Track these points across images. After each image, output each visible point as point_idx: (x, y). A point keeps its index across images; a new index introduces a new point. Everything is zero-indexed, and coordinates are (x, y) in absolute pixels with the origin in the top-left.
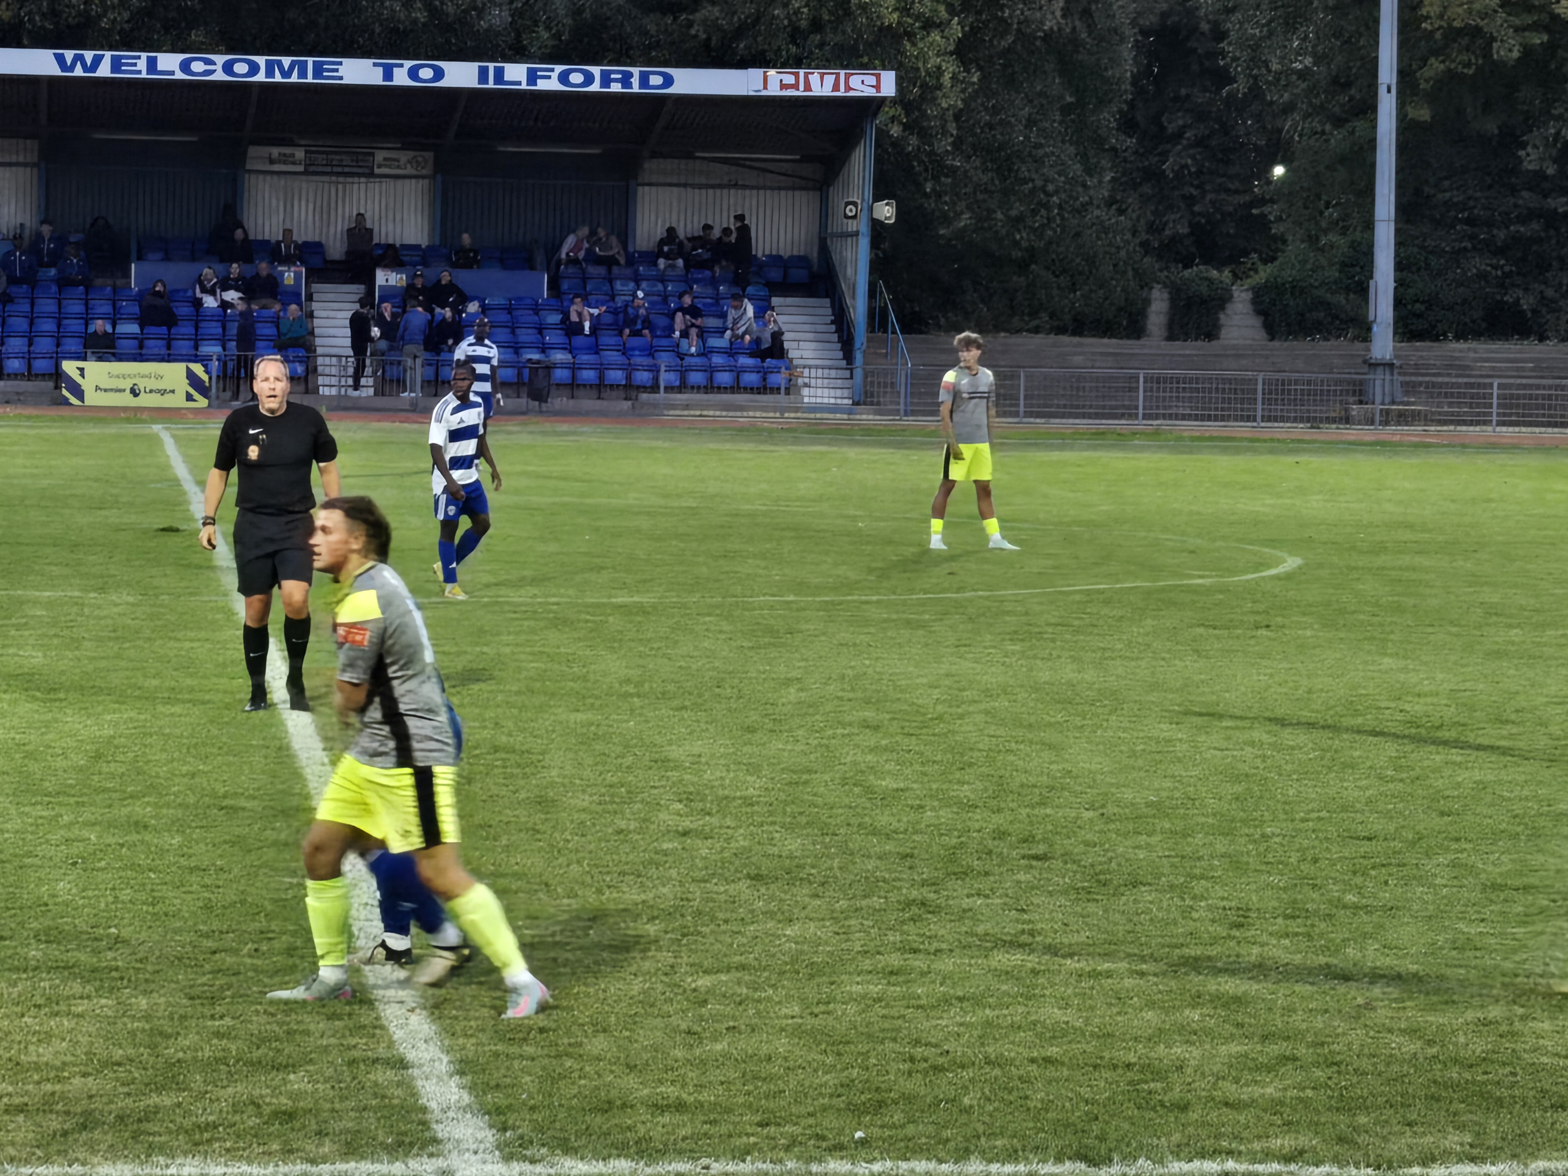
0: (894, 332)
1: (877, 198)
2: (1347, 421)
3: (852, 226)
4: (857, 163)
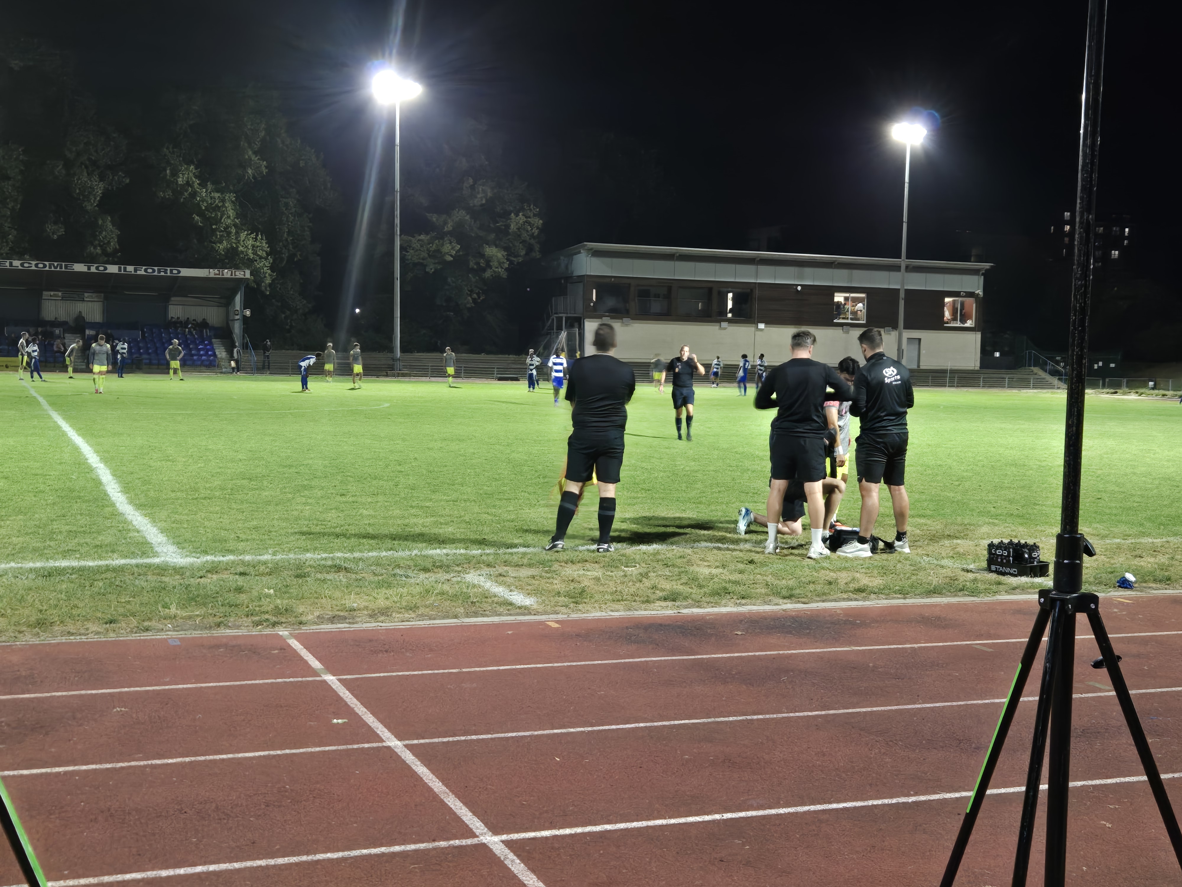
0: (250, 349)
1: (245, 308)
2: (387, 376)
3: (237, 317)
4: (238, 299)
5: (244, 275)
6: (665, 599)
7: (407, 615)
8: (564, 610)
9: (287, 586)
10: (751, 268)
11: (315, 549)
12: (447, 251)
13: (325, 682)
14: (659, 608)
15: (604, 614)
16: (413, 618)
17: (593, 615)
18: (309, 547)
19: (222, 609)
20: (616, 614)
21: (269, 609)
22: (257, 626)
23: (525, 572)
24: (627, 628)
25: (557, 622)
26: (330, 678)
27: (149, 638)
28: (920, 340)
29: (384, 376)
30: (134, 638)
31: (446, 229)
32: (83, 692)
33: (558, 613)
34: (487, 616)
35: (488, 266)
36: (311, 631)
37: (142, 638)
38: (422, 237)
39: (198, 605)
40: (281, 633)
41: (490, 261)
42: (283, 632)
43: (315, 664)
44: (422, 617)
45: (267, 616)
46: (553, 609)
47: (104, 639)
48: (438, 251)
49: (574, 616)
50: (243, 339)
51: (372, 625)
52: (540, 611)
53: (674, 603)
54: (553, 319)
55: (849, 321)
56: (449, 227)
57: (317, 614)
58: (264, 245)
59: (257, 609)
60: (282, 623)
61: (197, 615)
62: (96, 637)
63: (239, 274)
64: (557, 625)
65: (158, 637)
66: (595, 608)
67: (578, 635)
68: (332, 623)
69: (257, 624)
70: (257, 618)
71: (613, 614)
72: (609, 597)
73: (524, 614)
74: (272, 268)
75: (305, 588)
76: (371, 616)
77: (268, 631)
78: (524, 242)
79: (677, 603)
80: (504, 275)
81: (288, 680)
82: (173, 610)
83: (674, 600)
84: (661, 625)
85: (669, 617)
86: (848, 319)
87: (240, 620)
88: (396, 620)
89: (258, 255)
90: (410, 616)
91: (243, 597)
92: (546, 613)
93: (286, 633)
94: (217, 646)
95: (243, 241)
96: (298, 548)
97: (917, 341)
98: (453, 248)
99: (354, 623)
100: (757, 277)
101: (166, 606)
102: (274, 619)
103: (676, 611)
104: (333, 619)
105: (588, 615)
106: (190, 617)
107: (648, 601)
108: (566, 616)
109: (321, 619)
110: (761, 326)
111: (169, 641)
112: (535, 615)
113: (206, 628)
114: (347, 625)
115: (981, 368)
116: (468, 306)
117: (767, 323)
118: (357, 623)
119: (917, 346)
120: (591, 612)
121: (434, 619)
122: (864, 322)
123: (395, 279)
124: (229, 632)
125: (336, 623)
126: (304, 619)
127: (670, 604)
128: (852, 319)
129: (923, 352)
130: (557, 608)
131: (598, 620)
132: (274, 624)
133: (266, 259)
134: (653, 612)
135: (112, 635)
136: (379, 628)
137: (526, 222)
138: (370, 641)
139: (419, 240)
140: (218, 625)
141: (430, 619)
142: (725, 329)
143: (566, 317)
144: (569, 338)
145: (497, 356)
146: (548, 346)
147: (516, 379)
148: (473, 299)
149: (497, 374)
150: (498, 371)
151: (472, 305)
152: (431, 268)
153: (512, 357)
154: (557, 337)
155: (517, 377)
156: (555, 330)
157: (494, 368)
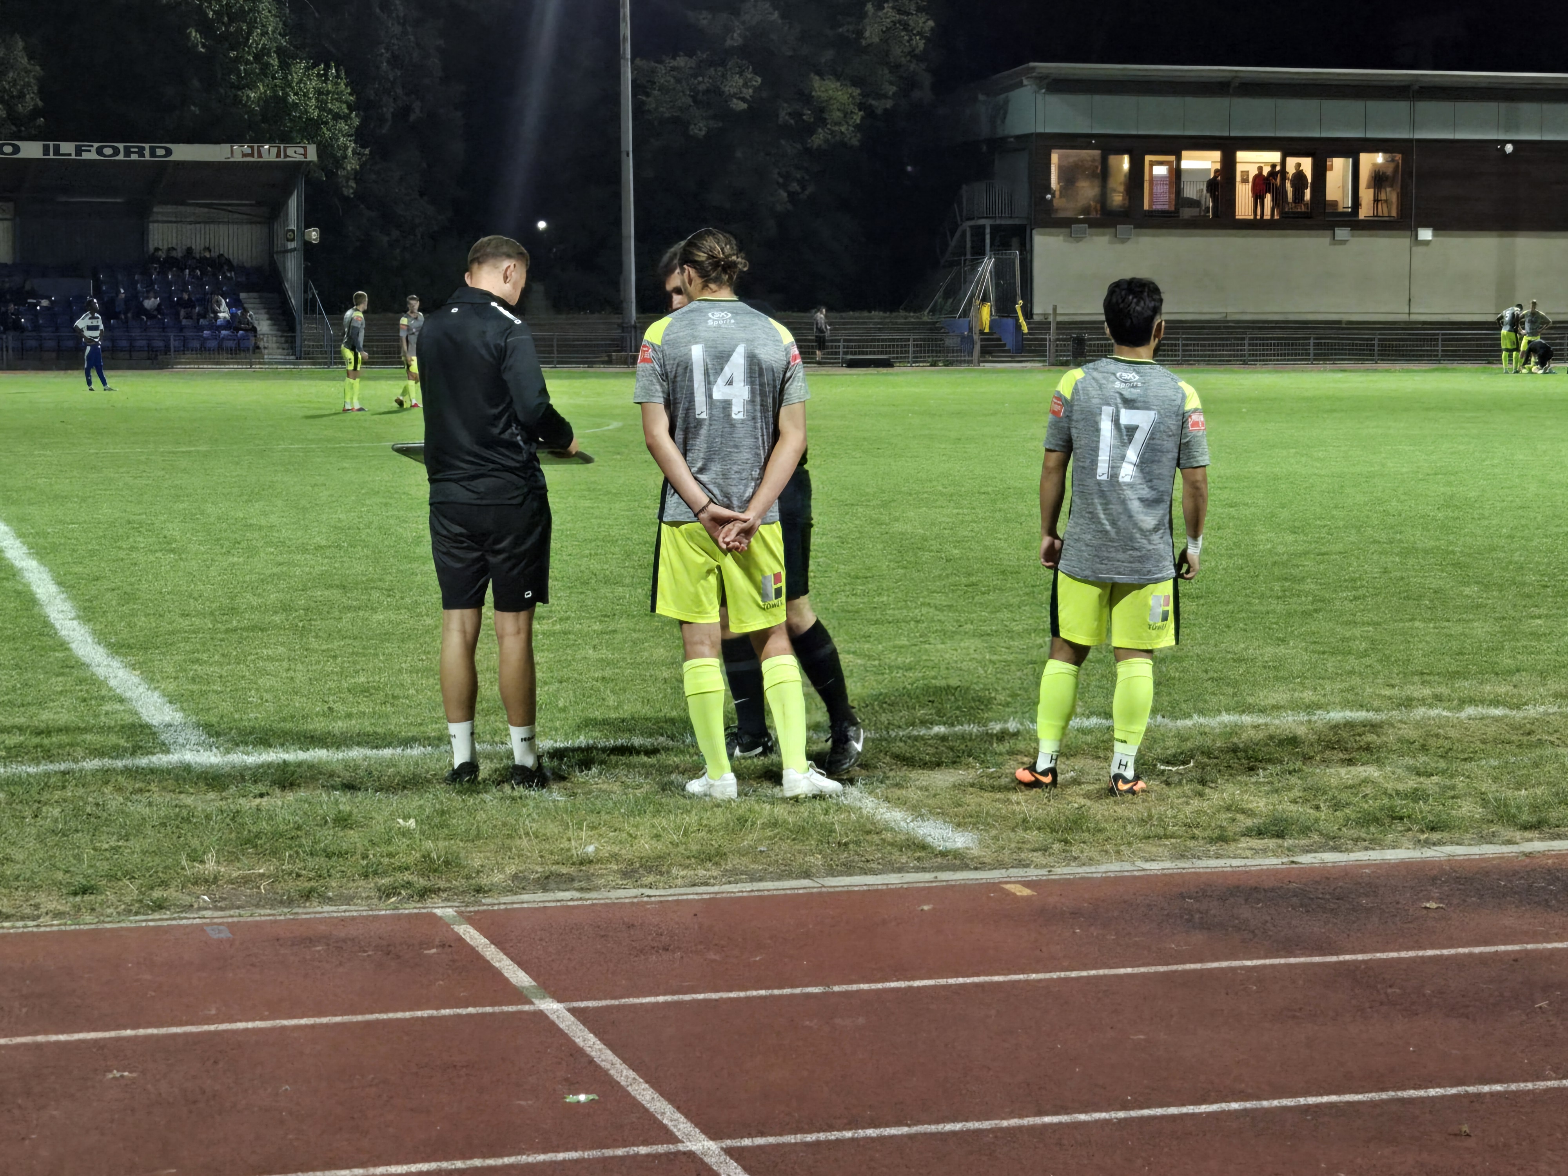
0: (321, 313)
1: (307, 226)
2: (610, 362)
3: (291, 245)
4: (293, 205)
5: (305, 155)
6: (1260, 833)
7: (701, 872)
8: (1038, 857)
9: (443, 813)
10: (1402, 107)
11: (495, 733)
12: (733, 91)
13: (541, 1015)
14: (1249, 853)
15: (1127, 866)
16: (715, 878)
17: (1103, 868)
19: (311, 863)
20: (1154, 867)
21: (410, 860)
22: (388, 896)
23: (943, 779)
24: (1182, 897)
25: (1027, 884)
26: (550, 1007)
27: (165, 923)
29: (603, 363)
30: (133, 925)
31: (729, 43)
32: (40, 1038)
33: (1027, 866)
34: (874, 872)
35: (821, 121)
36: (502, 907)
37: (151, 924)
38: (681, 61)
39: (262, 854)
40: (438, 912)
41: (822, 110)
42: (444, 911)
43: (519, 977)
44: (733, 875)
45: (407, 876)
46: (1015, 856)
47: (73, 927)
48: (715, 91)
49: (1063, 871)
50: (305, 292)
51: (628, 894)
52: (986, 860)
53: (1280, 841)
54: (964, 234)
56: (735, 39)
57: (511, 869)
58: (343, 86)
59: (386, 860)
60: (439, 889)
61: (262, 876)
62: (55, 922)
63: (294, 154)
64: (1026, 892)
65: (184, 922)
66: (1106, 852)
67: (1076, 914)
68: (545, 890)
69: (387, 893)
70: (385, 881)
71: (1147, 866)
72: (1138, 831)
73: (954, 868)
74: (360, 136)
75: (481, 816)
76: (625, 874)
77: (411, 908)
78: (896, 68)
79: (1288, 842)
80: (854, 139)
81: (463, 1011)
82: (210, 866)
83: (1280, 835)
84: (1256, 889)
85: (1273, 873)
87: (351, 884)
88: (679, 881)
89: (330, 111)
90: (708, 874)
91: (353, 837)
92: (1000, 865)
93: (450, 912)
94: (309, 941)
95: (301, 81)
98: (745, 85)
99: (589, 890)
100: (1413, 126)
101: (196, 857)
102: (422, 882)
103: (1285, 860)
104: (545, 882)
105: (1093, 869)
106: (246, 880)
107: (1223, 839)
108: (1044, 872)
109: (520, 883)
110: (1426, 234)
111: (208, 929)
112: (976, 869)
113: (282, 902)
114: (577, 895)
116: (779, 208)
117: (1439, 227)
118: (597, 888)
120: (1099, 863)
121: (761, 879)
123: (624, 155)
124: (328, 910)
125: (552, 890)
126: (484, 881)
127: (1271, 843)
130: (1023, 855)
131: (1118, 881)
132: (424, 894)
133: (346, 118)
134: (1236, 862)
135: (88, 918)
136: (645, 899)
137: (900, 22)
138: (631, 926)
139: (673, 69)
140: (307, 895)
141: (752, 880)
142: (1343, 242)
143: (991, 226)
144: (999, 272)
145: (844, 314)
146: (954, 291)
147: (887, 364)
148: (791, 195)
149: (846, 353)
150: (848, 347)
151: (790, 207)
152: (699, 129)
153: (877, 316)
154: (974, 269)
155: (888, 360)
156: (969, 257)
157: (839, 341)
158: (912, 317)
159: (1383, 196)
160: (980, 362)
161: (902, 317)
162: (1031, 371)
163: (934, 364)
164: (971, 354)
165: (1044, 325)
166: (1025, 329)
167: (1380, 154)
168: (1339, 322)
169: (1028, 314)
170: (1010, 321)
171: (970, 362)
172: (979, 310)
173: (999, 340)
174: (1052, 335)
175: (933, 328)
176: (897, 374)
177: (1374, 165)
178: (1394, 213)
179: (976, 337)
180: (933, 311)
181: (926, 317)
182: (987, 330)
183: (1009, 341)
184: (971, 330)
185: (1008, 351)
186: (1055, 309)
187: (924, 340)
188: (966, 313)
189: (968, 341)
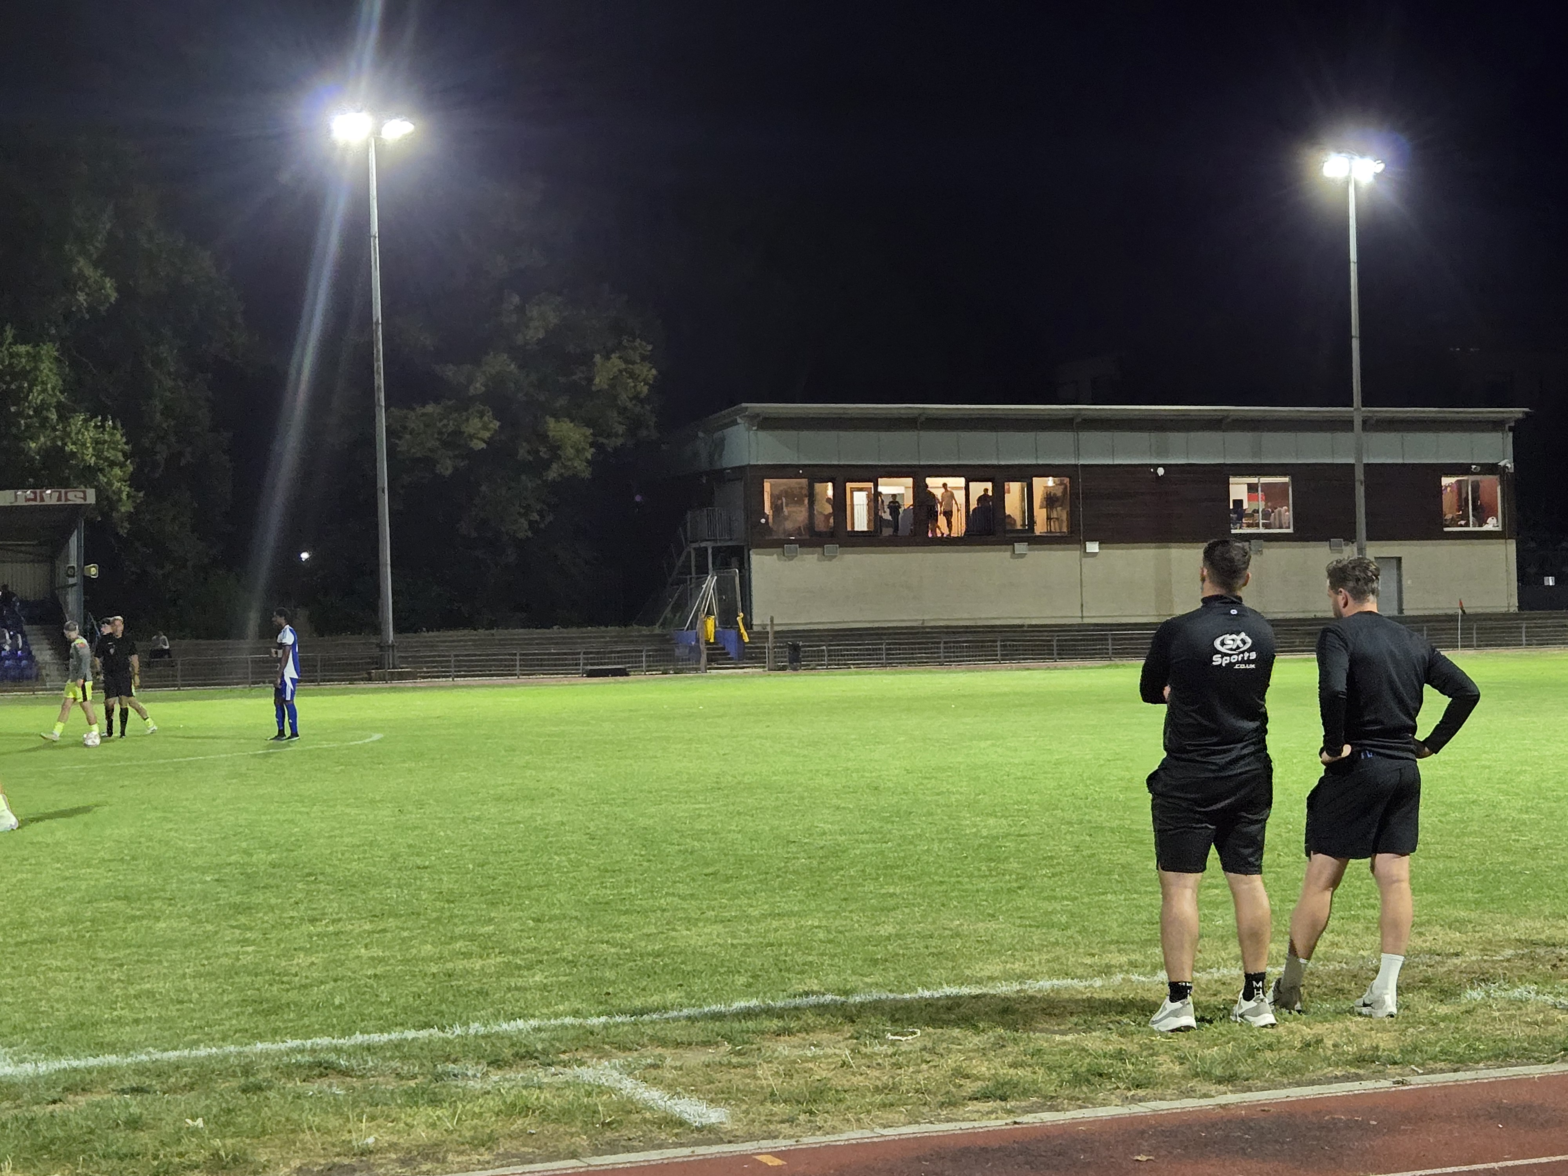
1: (87, 563)
2: (370, 679)
3: (72, 581)
4: (74, 544)
5: (85, 499)
6: (985, 1097)
7: (475, 1157)
8: (785, 1128)
9: (230, 1110)
10: (1067, 437)
11: (275, 1032)
12: (474, 433)
14: (976, 1116)
15: (867, 1133)
16: (488, 1162)
17: (845, 1136)
18: (262, 1027)
19: (105, 1165)
20: (891, 1133)
21: (200, 1158)
23: (695, 1058)
24: (919, 1159)
25: (777, 1154)
28: (1399, 560)
29: (363, 679)
31: (472, 391)
33: (776, 1137)
34: (636, 1150)
35: (556, 457)
38: (430, 408)
39: (57, 1158)
41: (557, 448)
44: (505, 1159)
46: (765, 1128)
48: (458, 433)
49: (810, 1140)
52: (738, 1133)
53: (1003, 1103)
54: (688, 554)
55: (1262, 530)
56: (478, 387)
57: (296, 1163)
58: (118, 436)
59: (176, 1160)
63: (74, 497)
64: (776, 1162)
66: (848, 1120)
71: (885, 1132)
72: (875, 1099)
73: (709, 1143)
74: (134, 481)
75: (265, 1112)
76: (404, 1163)
78: (623, 411)
79: (1010, 1104)
80: (587, 474)
83: (1002, 1098)
84: (985, 1149)
85: (1000, 1135)
86: (1257, 525)
89: (106, 459)
90: (481, 1158)
91: (144, 1138)
92: (751, 1137)
95: (79, 432)
96: (240, 1031)
97: (1395, 562)
98: (485, 426)
100: (1078, 454)
103: (1009, 1121)
104: (328, 1174)
105: (836, 1137)
107: (952, 1104)
108: (792, 1142)
109: (304, 1174)
110: (1093, 547)
112: (730, 1142)
115: (1520, 608)
116: (521, 535)
117: (1104, 541)
119: (1395, 571)
120: (842, 1131)
121: (531, 1162)
122: (1291, 531)
123: (379, 493)
126: (270, 1175)
127: (996, 1105)
128: (1266, 526)
129: (1407, 582)
130: (772, 1127)
131: (858, 1147)
133: (121, 465)
134: (965, 1125)
137: (626, 370)
139: (423, 415)
141: (524, 1162)
142: (1022, 556)
143: (713, 548)
144: (720, 589)
145: (584, 630)
146: (682, 606)
147: (623, 673)
148: (531, 523)
149: (585, 664)
150: (587, 659)
151: (530, 534)
152: (446, 467)
153: (613, 630)
154: (699, 586)
155: (624, 669)
156: (694, 575)
157: (579, 653)
158: (645, 631)
159: (1054, 515)
160: (707, 669)
161: (635, 630)
162: (753, 675)
163: (665, 673)
164: (698, 661)
165: (763, 635)
166: (746, 639)
167: (1051, 478)
168: (1022, 626)
169: (748, 626)
170: (733, 632)
171: (697, 670)
172: (705, 623)
173: (724, 649)
174: (770, 644)
175: (664, 639)
176: (632, 682)
177: (1046, 487)
178: (1065, 530)
179: (703, 647)
180: (663, 625)
181: (657, 630)
182: (712, 641)
183: (732, 649)
184: (698, 641)
185: (730, 659)
186: (772, 621)
187: (656, 651)
188: (693, 626)
189: (695, 650)
